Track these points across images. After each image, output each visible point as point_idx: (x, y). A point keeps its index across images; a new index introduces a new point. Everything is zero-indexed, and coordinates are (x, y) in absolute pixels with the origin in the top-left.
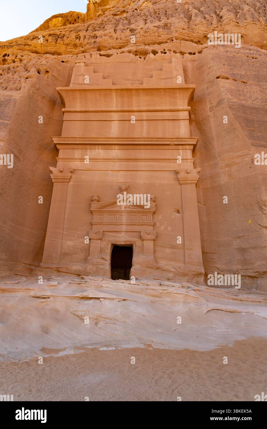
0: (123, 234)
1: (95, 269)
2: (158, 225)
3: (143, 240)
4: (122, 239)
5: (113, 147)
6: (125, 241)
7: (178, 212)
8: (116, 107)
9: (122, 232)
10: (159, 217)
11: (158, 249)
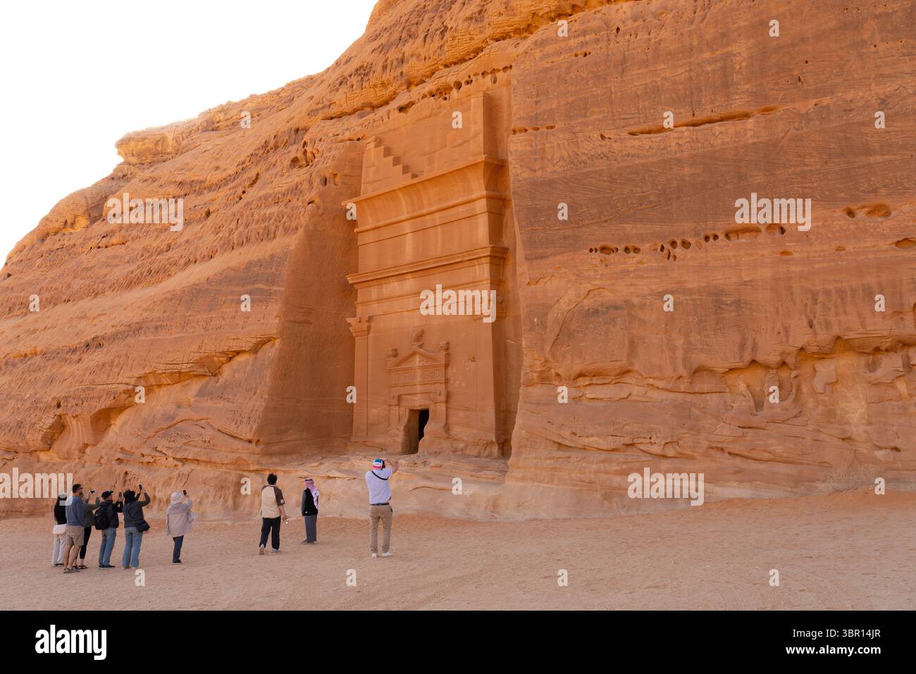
0: (419, 396)
1: (392, 441)
2: (452, 382)
3: (436, 403)
4: (418, 402)
5: (406, 276)
6: (420, 406)
7: (473, 360)
8: (408, 213)
9: (417, 394)
10: (452, 371)
11: (451, 412)
